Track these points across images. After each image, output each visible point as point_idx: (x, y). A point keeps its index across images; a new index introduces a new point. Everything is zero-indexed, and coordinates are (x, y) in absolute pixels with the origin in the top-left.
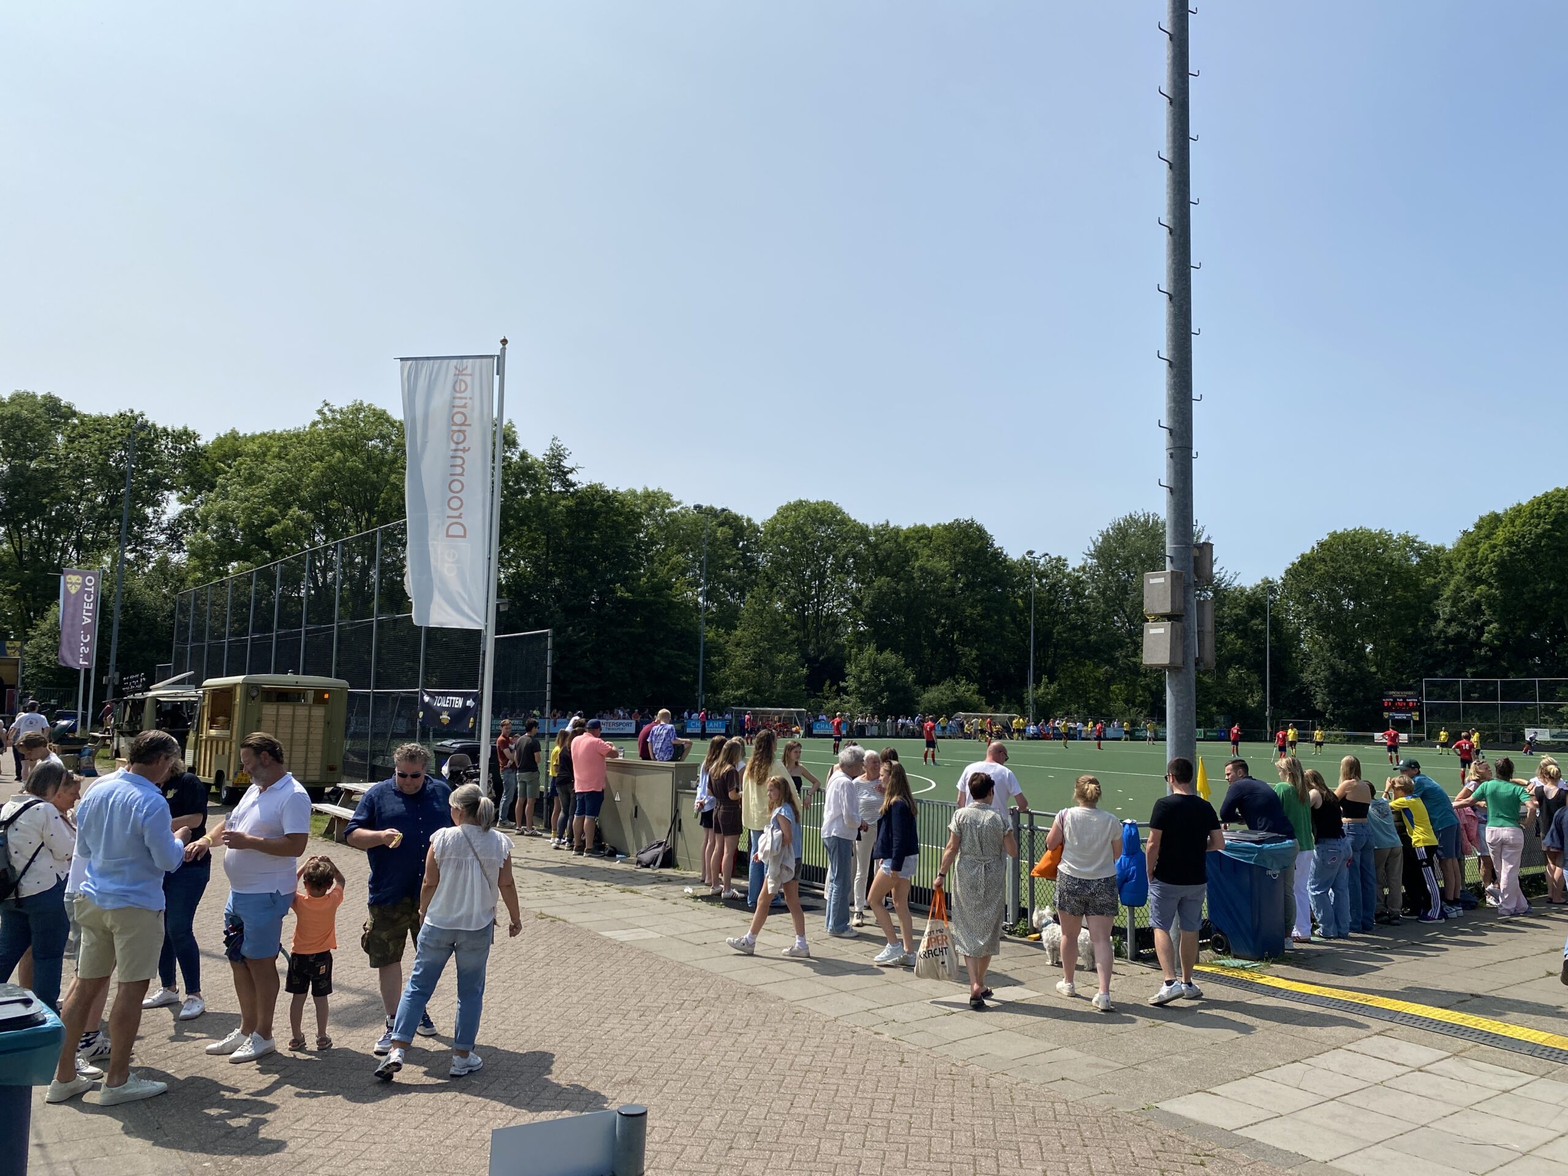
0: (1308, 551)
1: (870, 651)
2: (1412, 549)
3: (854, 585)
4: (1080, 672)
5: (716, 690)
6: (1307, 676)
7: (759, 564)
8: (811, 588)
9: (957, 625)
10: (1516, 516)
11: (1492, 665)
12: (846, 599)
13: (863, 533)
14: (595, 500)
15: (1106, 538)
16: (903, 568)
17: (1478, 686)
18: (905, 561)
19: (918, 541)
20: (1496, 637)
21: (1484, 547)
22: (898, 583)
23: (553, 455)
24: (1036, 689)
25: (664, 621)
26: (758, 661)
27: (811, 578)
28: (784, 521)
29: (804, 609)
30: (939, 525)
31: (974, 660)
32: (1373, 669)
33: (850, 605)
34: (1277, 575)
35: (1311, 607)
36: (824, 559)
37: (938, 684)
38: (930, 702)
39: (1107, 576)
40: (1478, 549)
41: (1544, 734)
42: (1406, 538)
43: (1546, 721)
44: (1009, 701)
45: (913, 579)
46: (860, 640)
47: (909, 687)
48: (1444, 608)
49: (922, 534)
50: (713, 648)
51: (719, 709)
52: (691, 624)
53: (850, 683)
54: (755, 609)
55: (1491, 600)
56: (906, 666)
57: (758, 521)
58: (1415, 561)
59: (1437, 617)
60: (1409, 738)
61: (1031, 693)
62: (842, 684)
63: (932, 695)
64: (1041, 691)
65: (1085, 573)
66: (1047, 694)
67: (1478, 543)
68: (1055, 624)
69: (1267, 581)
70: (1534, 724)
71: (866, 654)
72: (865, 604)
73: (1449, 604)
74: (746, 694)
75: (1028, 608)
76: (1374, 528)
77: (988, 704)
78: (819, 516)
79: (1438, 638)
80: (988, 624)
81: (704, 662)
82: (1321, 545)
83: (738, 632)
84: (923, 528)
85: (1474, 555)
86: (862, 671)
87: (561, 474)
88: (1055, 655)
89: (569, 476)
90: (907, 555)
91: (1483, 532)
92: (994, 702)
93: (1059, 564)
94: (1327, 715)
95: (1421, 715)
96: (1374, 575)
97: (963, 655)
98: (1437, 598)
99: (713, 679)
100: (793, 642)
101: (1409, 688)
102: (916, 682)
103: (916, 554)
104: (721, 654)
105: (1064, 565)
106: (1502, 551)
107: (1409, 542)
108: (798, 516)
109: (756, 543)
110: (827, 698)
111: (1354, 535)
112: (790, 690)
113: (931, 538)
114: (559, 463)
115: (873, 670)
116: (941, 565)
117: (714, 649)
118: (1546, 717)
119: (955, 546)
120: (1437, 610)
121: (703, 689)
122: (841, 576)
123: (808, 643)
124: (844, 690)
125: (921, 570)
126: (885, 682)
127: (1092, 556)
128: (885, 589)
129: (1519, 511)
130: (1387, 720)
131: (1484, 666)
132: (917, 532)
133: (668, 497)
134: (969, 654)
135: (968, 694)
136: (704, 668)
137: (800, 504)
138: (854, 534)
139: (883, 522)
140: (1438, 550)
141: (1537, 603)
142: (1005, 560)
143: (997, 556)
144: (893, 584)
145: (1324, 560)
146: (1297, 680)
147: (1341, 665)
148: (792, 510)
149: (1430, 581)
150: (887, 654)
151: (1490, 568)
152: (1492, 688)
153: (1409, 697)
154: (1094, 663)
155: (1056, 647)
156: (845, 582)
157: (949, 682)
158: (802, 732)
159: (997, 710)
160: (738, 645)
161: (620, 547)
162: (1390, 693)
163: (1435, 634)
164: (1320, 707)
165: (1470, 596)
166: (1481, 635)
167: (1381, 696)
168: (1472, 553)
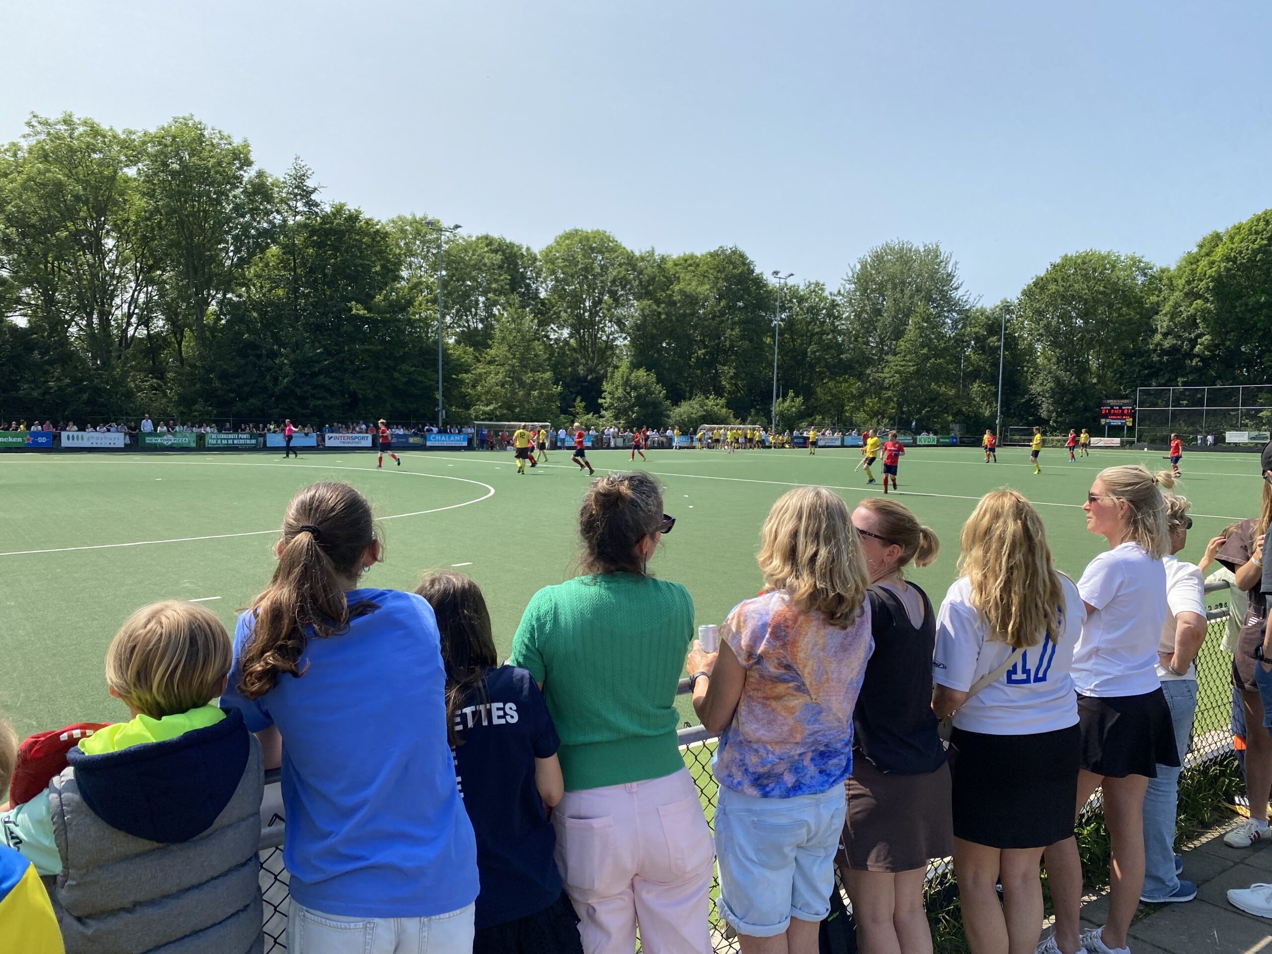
0: (1042, 273)
1: (624, 369)
2: (1138, 268)
6: (1035, 388)
10: (1235, 234)
11: (1201, 375)
13: (631, 259)
15: (864, 265)
16: (664, 292)
17: (1187, 393)
18: (667, 285)
19: (684, 268)
20: (1207, 348)
21: (1203, 263)
22: (659, 306)
23: (296, 175)
24: (783, 402)
26: (512, 378)
28: (559, 249)
30: (706, 253)
31: (732, 377)
32: (1095, 381)
34: (1014, 296)
35: (1042, 323)
37: (689, 399)
38: (680, 416)
39: (863, 300)
40: (1198, 266)
41: (1243, 436)
42: (1133, 259)
43: (1246, 425)
45: (673, 302)
47: (659, 403)
48: (1162, 322)
49: (689, 263)
51: (461, 423)
53: (606, 401)
55: (1205, 311)
56: (657, 383)
57: (538, 248)
58: (1140, 280)
59: (1155, 331)
60: (1122, 442)
61: (777, 406)
62: (600, 401)
63: (686, 409)
64: (787, 404)
65: (842, 297)
66: (792, 407)
67: (1198, 261)
68: (810, 343)
69: (1005, 302)
70: (1234, 428)
71: (620, 372)
73: (1166, 319)
74: (495, 409)
76: (1104, 250)
77: (735, 417)
78: (591, 244)
79: (1155, 350)
80: (746, 344)
82: (1054, 267)
83: (492, 352)
84: (692, 257)
85: (1193, 272)
86: (616, 388)
87: (306, 194)
89: (313, 197)
90: (670, 279)
91: (1204, 250)
92: (741, 415)
93: (818, 289)
94: (1050, 422)
95: (1134, 421)
96: (1101, 293)
97: (722, 373)
98: (1157, 313)
99: (458, 396)
101: (1126, 397)
102: (667, 397)
103: (679, 279)
104: (470, 372)
105: (822, 290)
106: (1219, 267)
107: (1135, 262)
108: (572, 244)
109: (533, 270)
110: (579, 414)
111: (1085, 257)
112: (544, 406)
113: (697, 264)
114: (303, 183)
115: (626, 387)
116: (702, 289)
117: (458, 366)
118: (1247, 421)
119: (718, 271)
120: (1156, 325)
124: (601, 406)
125: (681, 293)
126: (635, 397)
127: (850, 282)
129: (1239, 228)
130: (1104, 426)
131: (1195, 376)
132: (685, 261)
135: (717, 408)
137: (574, 233)
138: (622, 260)
139: (649, 249)
140: (1161, 269)
141: (1248, 316)
142: (766, 285)
143: (759, 282)
144: (655, 307)
145: (1056, 281)
146: (1027, 391)
147: (1065, 376)
148: (567, 238)
149: (1154, 299)
150: (640, 372)
151: (1207, 283)
152: (1199, 396)
153: (1125, 405)
160: (492, 362)
162: (1109, 401)
163: (1151, 347)
164: (1044, 414)
165: (1187, 311)
166: (1193, 347)
167: (1100, 405)
168: (1192, 270)
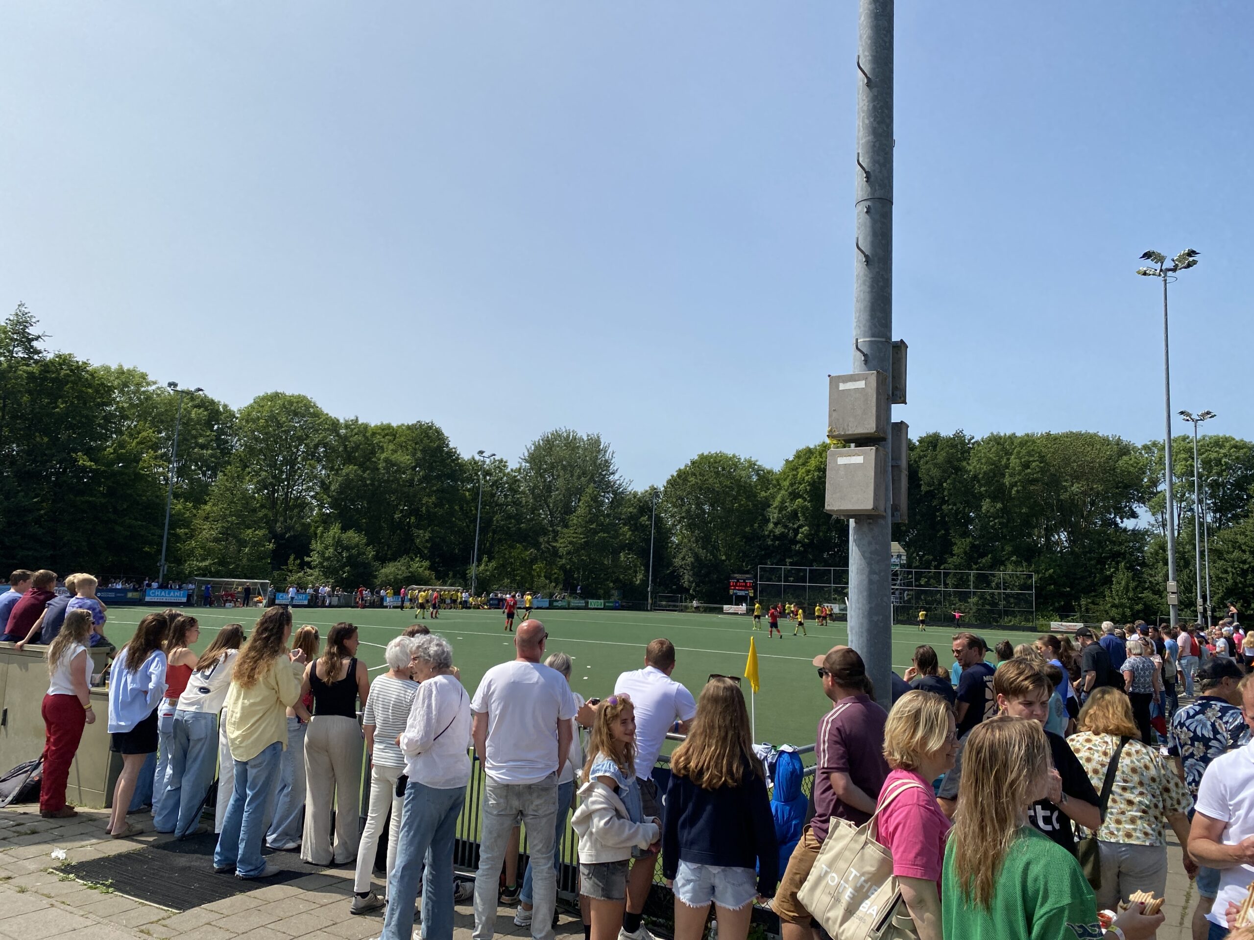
0: (682, 467)
1: (335, 530)
2: (753, 469)
3: (323, 472)
4: (510, 553)
5: (179, 561)
6: (677, 562)
7: (232, 446)
8: (282, 472)
9: (415, 512)
10: (823, 451)
11: (803, 557)
12: (314, 484)
13: (335, 425)
14: (62, 369)
15: (538, 447)
16: (369, 459)
17: (794, 572)
18: (372, 453)
19: (384, 437)
20: (806, 536)
21: (802, 471)
22: (364, 472)
23: (18, 321)
24: (478, 566)
25: (129, 492)
26: (226, 534)
27: (282, 465)
28: (260, 409)
29: (274, 491)
30: (403, 425)
31: (427, 541)
32: (724, 558)
33: (318, 489)
34: (661, 484)
35: (684, 509)
36: (297, 447)
37: (395, 560)
38: (387, 576)
39: (537, 477)
40: (797, 472)
42: (749, 462)
43: (835, 599)
44: (454, 576)
45: (378, 469)
46: (326, 521)
47: (369, 563)
48: (773, 515)
49: (388, 432)
50: (180, 520)
51: (181, 579)
52: (157, 497)
53: (315, 558)
54: (226, 486)
55: (804, 509)
56: (367, 545)
57: (234, 407)
58: (754, 478)
59: (768, 521)
61: (473, 570)
62: (307, 559)
63: (389, 570)
64: (482, 568)
65: (520, 473)
66: (487, 570)
67: (797, 468)
68: (495, 513)
69: (653, 488)
71: (331, 533)
72: (333, 488)
73: (776, 511)
74: (210, 565)
75: (475, 499)
76: (730, 453)
77: (438, 578)
78: (293, 408)
79: (769, 536)
80: (440, 512)
81: (169, 533)
82: (693, 463)
83: (207, 507)
84: (389, 426)
85: (795, 476)
86: (326, 548)
87: (27, 341)
88: (493, 538)
89: (35, 344)
90: (374, 448)
91: (801, 461)
92: (442, 577)
93: (501, 465)
94: (691, 591)
95: (755, 593)
96: (729, 487)
97: (418, 536)
98: (769, 507)
99: (177, 551)
100: (262, 519)
101: (747, 572)
102: (376, 558)
103: (382, 448)
104: (188, 527)
105: (505, 466)
106: (814, 474)
107: (752, 465)
108: (274, 406)
109: (230, 428)
110: (291, 571)
111: (716, 457)
112: (255, 563)
113: (395, 436)
114: (24, 330)
115: (337, 547)
116: (404, 458)
117: (178, 521)
119: (416, 444)
120: (769, 516)
121: (166, 560)
122: (312, 462)
123: (276, 521)
124: (309, 565)
125: (386, 461)
126: (347, 557)
127: (527, 461)
128: (351, 476)
130: (732, 596)
131: (798, 558)
132: (383, 430)
133: (144, 376)
134: (422, 536)
135: (421, 570)
136: (168, 539)
137: (276, 396)
138: (326, 426)
139: (353, 418)
140: (769, 472)
142: (457, 459)
143: (452, 455)
144: (359, 472)
145: (695, 475)
146: (670, 564)
147: (702, 553)
148: (269, 400)
149: (763, 494)
150: (351, 533)
151: (805, 487)
152: (803, 574)
153: (749, 579)
154: (524, 546)
155: (494, 532)
156: (314, 468)
157: (404, 560)
158: (264, 602)
159: (444, 584)
160: (206, 518)
161: (87, 417)
162: (736, 575)
163: (766, 533)
164: (686, 585)
165: (790, 507)
166: (796, 534)
167: (729, 578)
168: (794, 475)
